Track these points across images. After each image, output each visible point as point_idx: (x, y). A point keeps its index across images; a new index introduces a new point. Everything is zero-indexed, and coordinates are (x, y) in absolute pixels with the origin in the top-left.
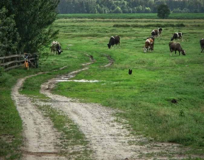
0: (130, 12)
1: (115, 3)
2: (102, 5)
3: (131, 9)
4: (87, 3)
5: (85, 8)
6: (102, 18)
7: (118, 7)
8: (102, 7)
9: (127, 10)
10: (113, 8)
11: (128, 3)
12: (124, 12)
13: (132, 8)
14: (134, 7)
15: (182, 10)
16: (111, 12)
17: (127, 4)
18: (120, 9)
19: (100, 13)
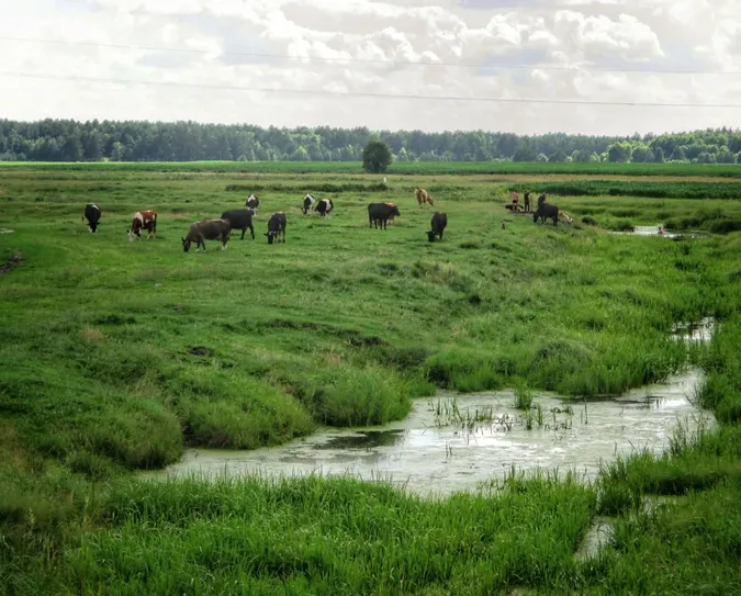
0: (327, 159)
1: (295, 139)
2: (267, 143)
3: (330, 153)
4: (235, 139)
5: (229, 149)
6: (243, 171)
7: (301, 148)
8: (266, 147)
9: (320, 154)
10: (290, 150)
11: (324, 139)
12: (314, 159)
13: (332, 149)
14: (336, 147)
15: (440, 154)
16: (285, 159)
17: (322, 142)
18: (304, 151)
19: (261, 159)
